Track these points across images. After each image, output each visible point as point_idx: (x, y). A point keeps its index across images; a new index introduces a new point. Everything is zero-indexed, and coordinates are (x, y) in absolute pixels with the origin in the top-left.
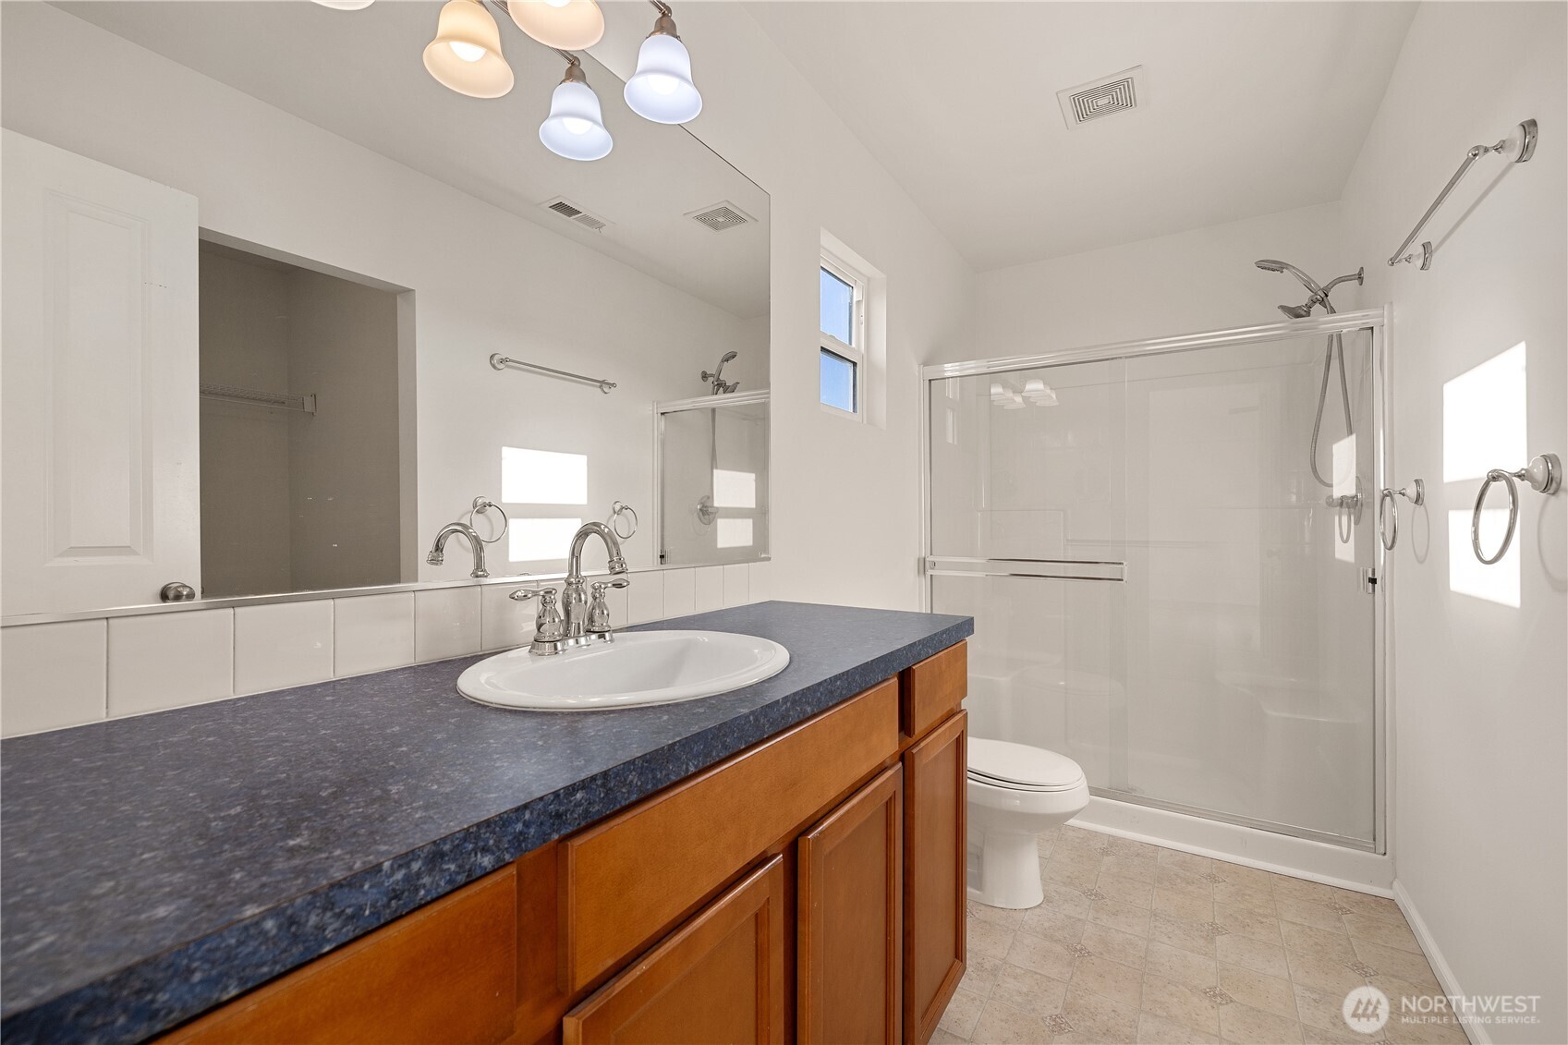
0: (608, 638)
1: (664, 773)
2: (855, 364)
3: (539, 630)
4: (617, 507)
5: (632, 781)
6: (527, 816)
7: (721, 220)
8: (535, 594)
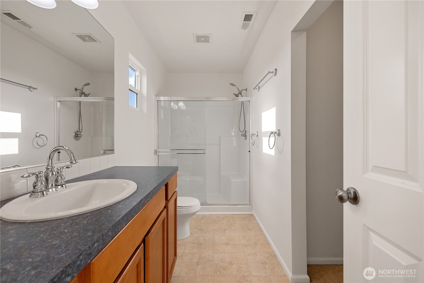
0: (64, 187)
1: (117, 229)
2: (137, 94)
3: (34, 188)
4: (38, 135)
5: (109, 235)
6: (81, 257)
7: (87, 39)
8: (33, 174)
